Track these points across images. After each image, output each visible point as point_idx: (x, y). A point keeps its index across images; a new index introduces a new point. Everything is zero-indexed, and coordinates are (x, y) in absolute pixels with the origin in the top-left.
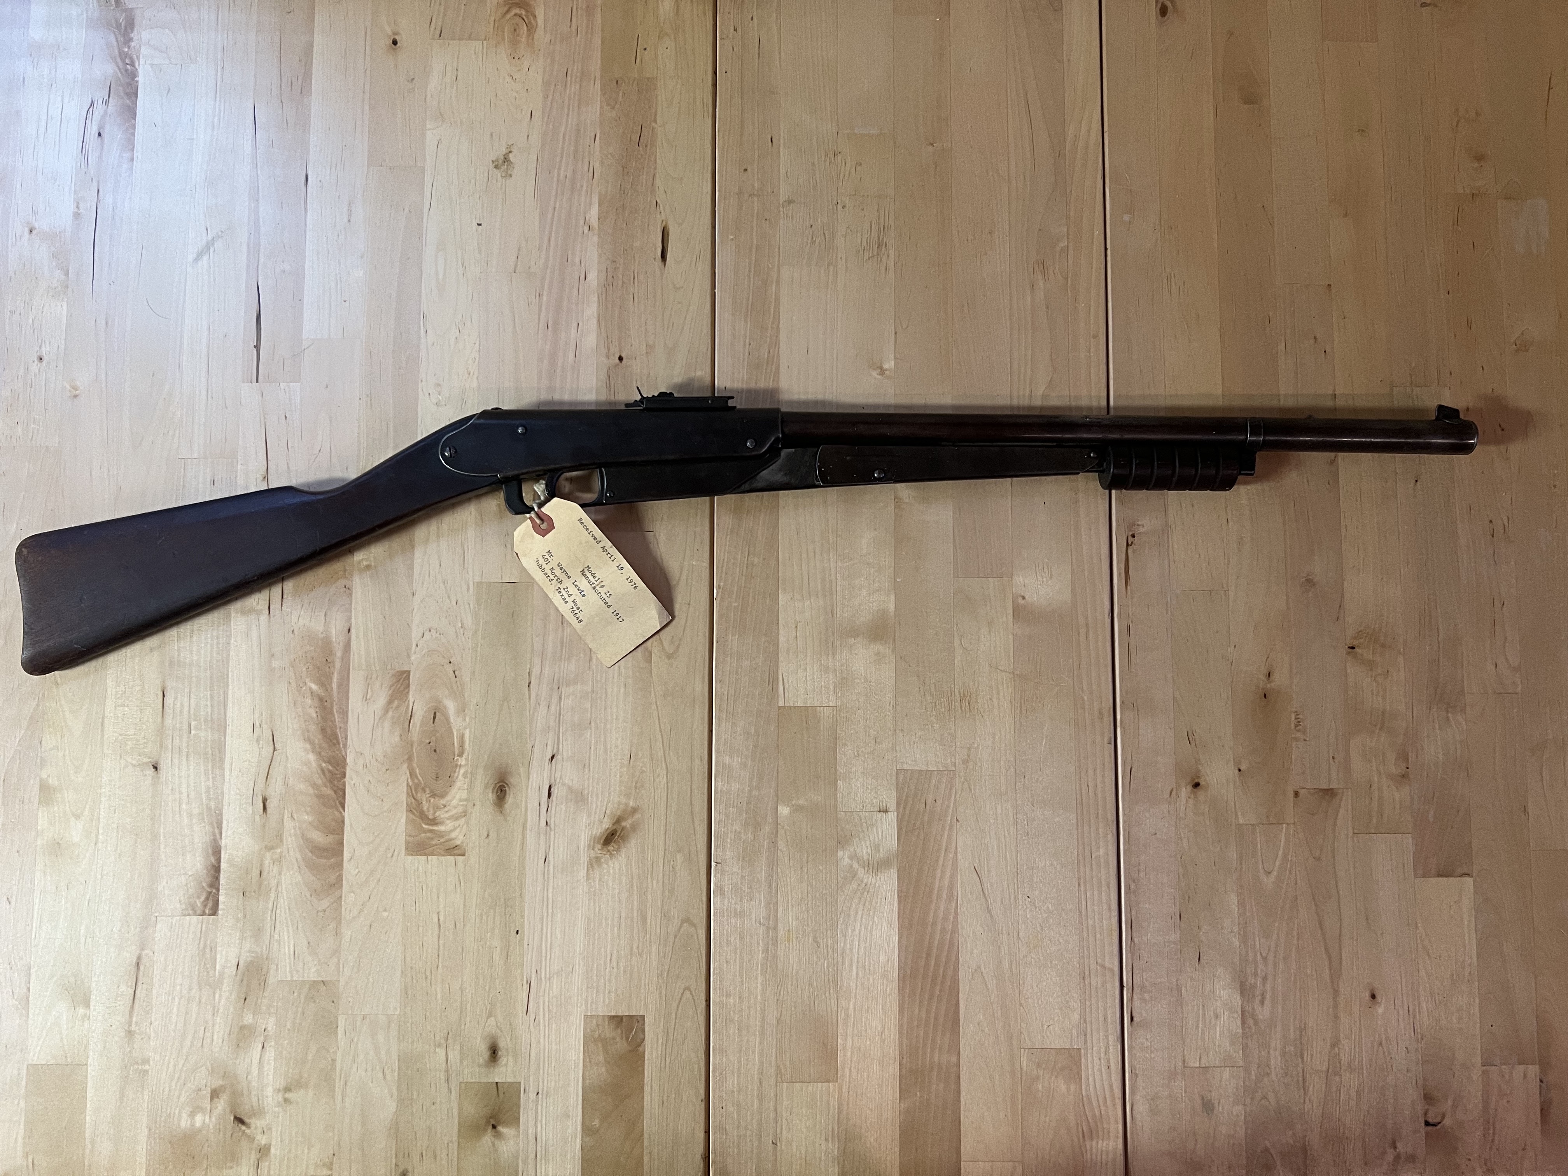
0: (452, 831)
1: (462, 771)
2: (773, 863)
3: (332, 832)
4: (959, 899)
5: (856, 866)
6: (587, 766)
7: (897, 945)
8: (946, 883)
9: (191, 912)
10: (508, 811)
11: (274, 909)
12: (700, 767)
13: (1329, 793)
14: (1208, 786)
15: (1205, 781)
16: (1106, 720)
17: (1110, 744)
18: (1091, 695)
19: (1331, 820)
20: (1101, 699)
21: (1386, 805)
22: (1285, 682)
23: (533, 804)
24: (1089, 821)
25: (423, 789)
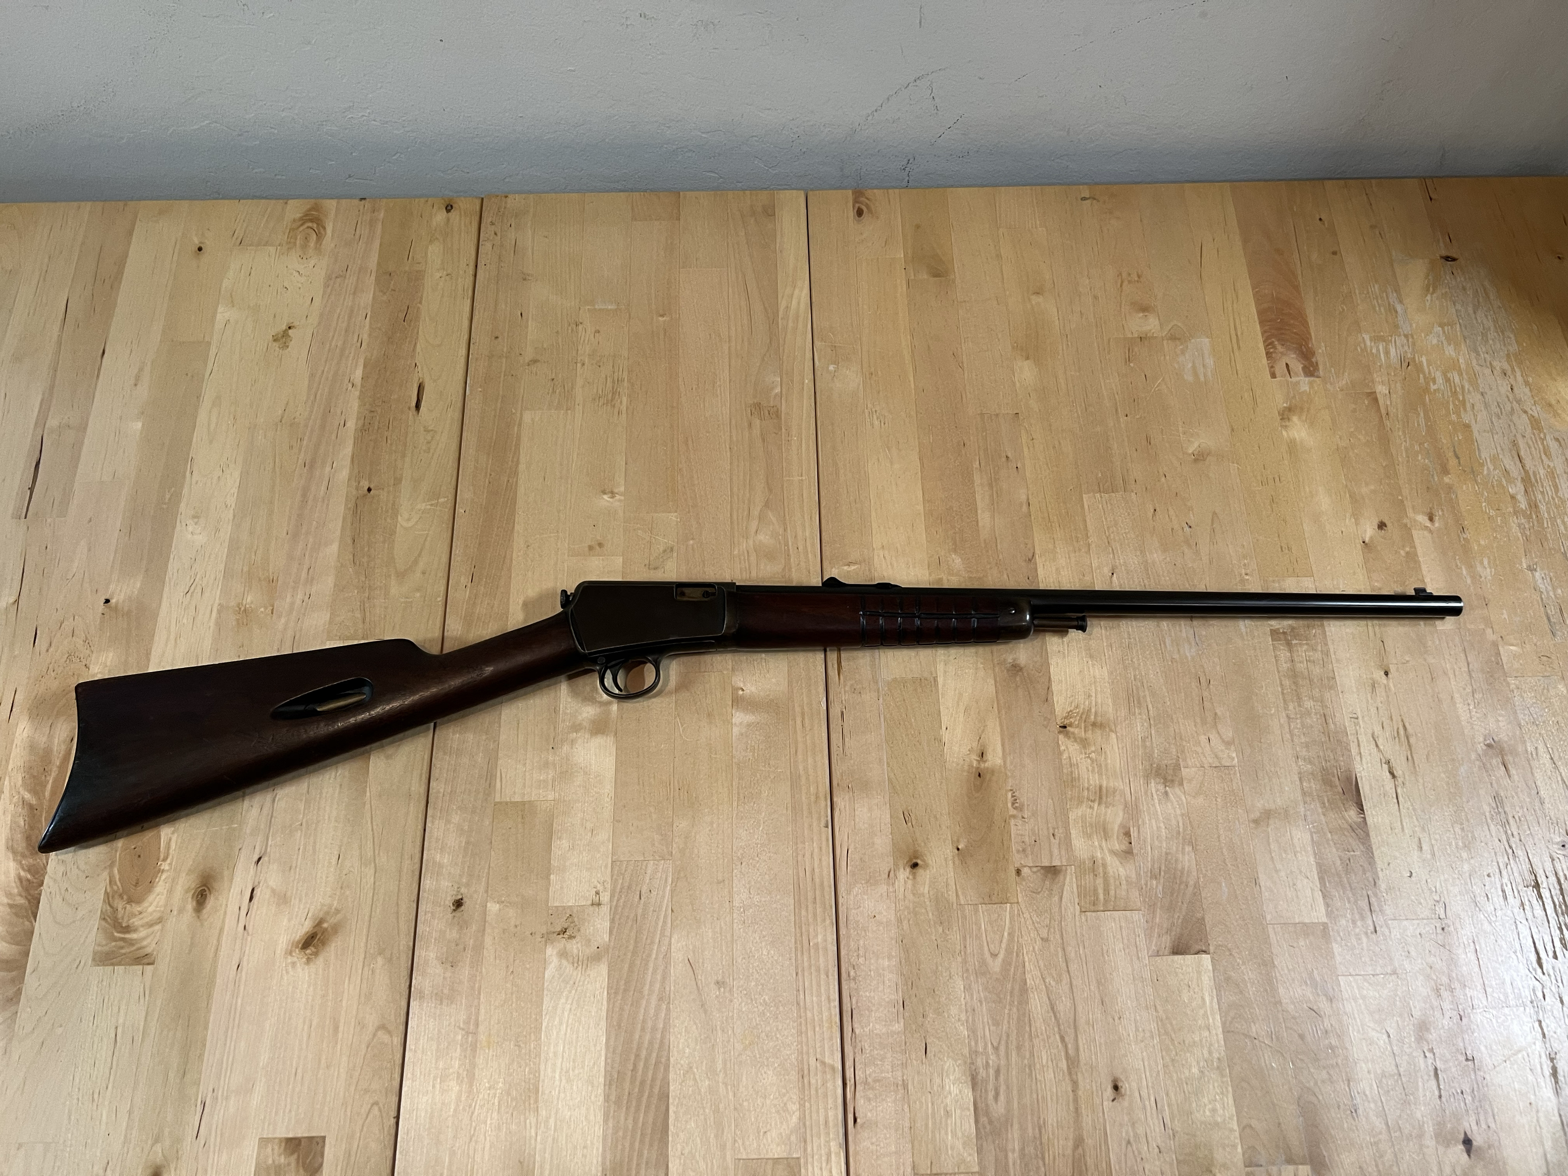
0: (144, 939)
1: (164, 876)
2: (477, 963)
4: (672, 994)
6: (293, 867)
7: (604, 1047)
8: (659, 977)
10: (206, 916)
12: (411, 866)
13: (1052, 871)
14: (926, 866)
15: (924, 861)
16: (823, 803)
17: (827, 827)
18: (807, 779)
19: (1056, 898)
20: (817, 782)
21: (1112, 881)
22: (999, 761)
23: (232, 908)
24: (807, 907)
25: (121, 896)
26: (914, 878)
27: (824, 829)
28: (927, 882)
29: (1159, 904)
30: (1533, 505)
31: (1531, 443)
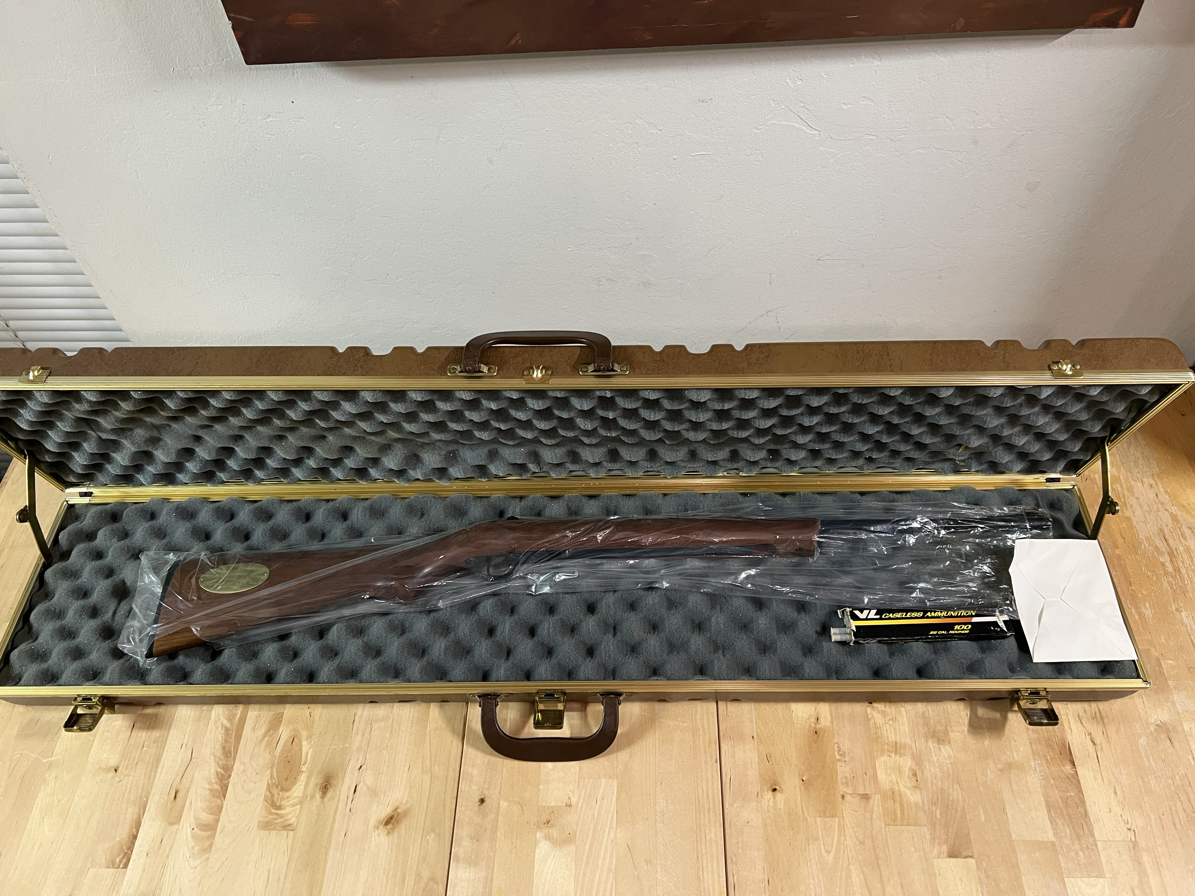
0: (289, 814)
1: (303, 775)
2: (494, 838)
3: (214, 814)
6: (381, 774)
9: (111, 866)
10: (327, 802)
11: (164, 866)
13: (866, 797)
14: (782, 791)
15: (780, 787)
16: (714, 747)
17: (716, 762)
18: (704, 731)
19: (868, 815)
20: (710, 733)
21: (905, 806)
22: (829, 724)
23: (343, 797)
24: (704, 814)
25: (277, 787)
26: (774, 798)
27: (715, 764)
28: (783, 801)
29: (938, 823)
30: (1177, 570)
31: (1172, 530)
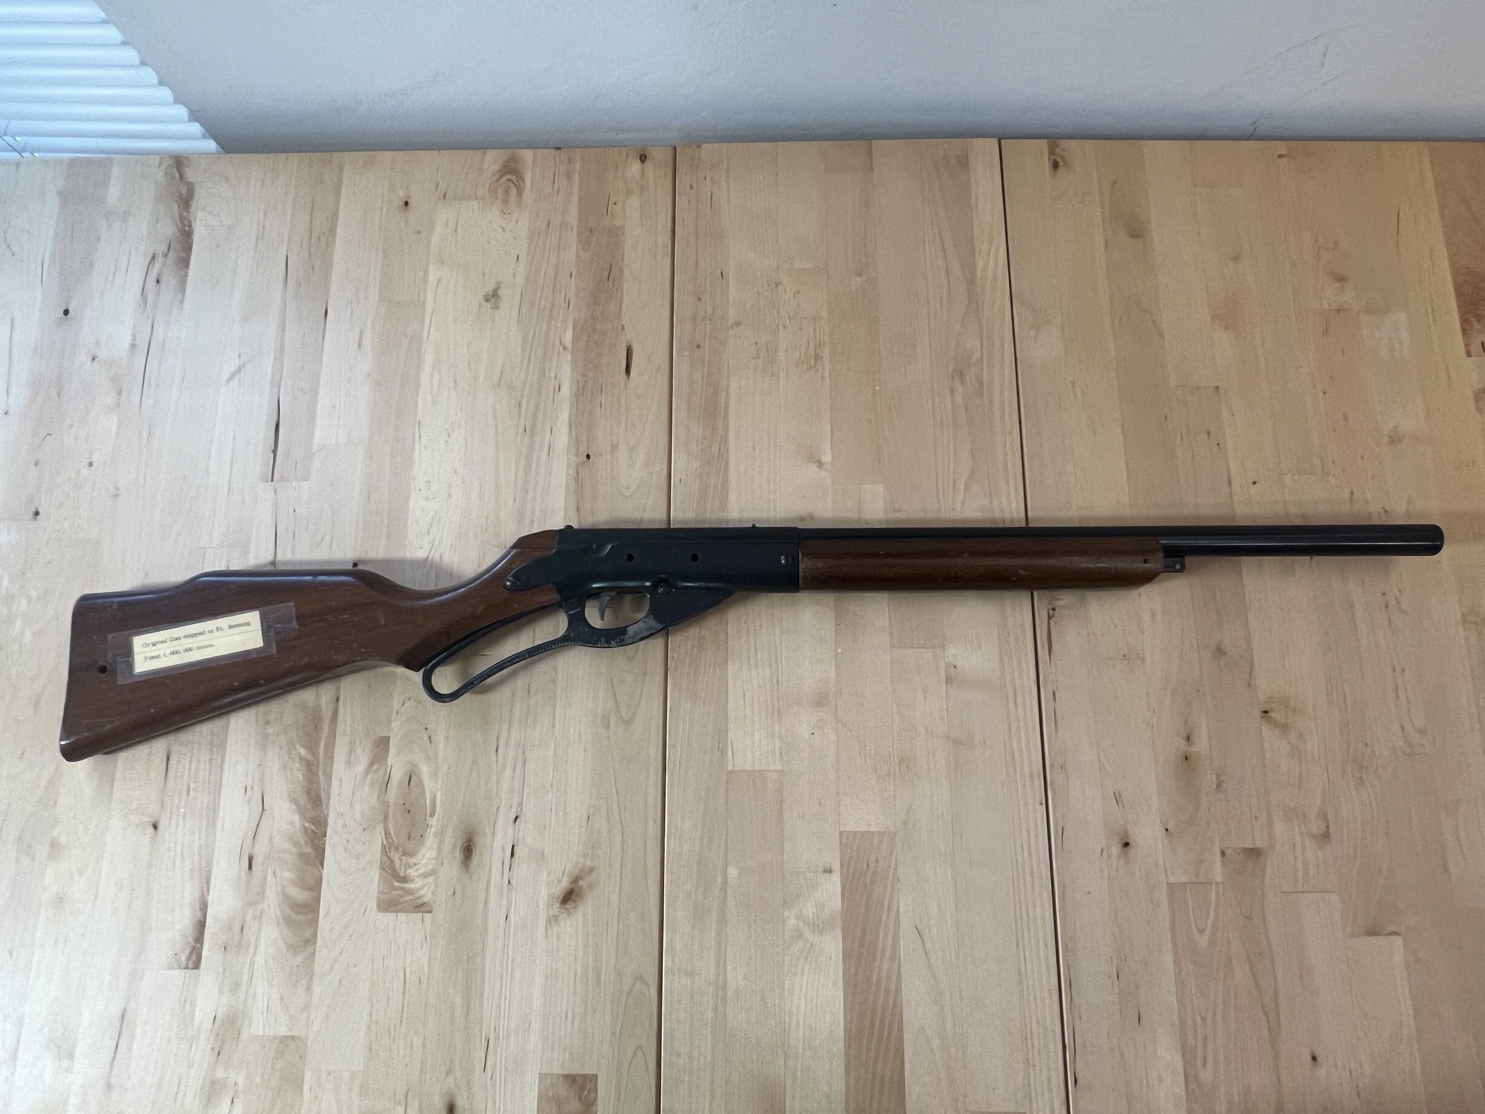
0: (421, 888)
1: (433, 830)
2: (722, 921)
3: (310, 889)
4: (902, 958)
5: (801, 924)
6: (548, 828)
7: (842, 1004)
8: (890, 942)
9: (176, 966)
10: (474, 870)
11: (252, 964)
12: (653, 828)
13: (1254, 853)
14: (1137, 846)
15: (1134, 840)
16: (1037, 785)
17: (1041, 804)
18: (1021, 758)
19: (1258, 878)
20: (1030, 761)
22: (1205, 746)
23: (496, 862)
25: (396, 848)
26: (1126, 858)
27: (1038, 806)
28: (1137, 860)
29: (1354, 887)
